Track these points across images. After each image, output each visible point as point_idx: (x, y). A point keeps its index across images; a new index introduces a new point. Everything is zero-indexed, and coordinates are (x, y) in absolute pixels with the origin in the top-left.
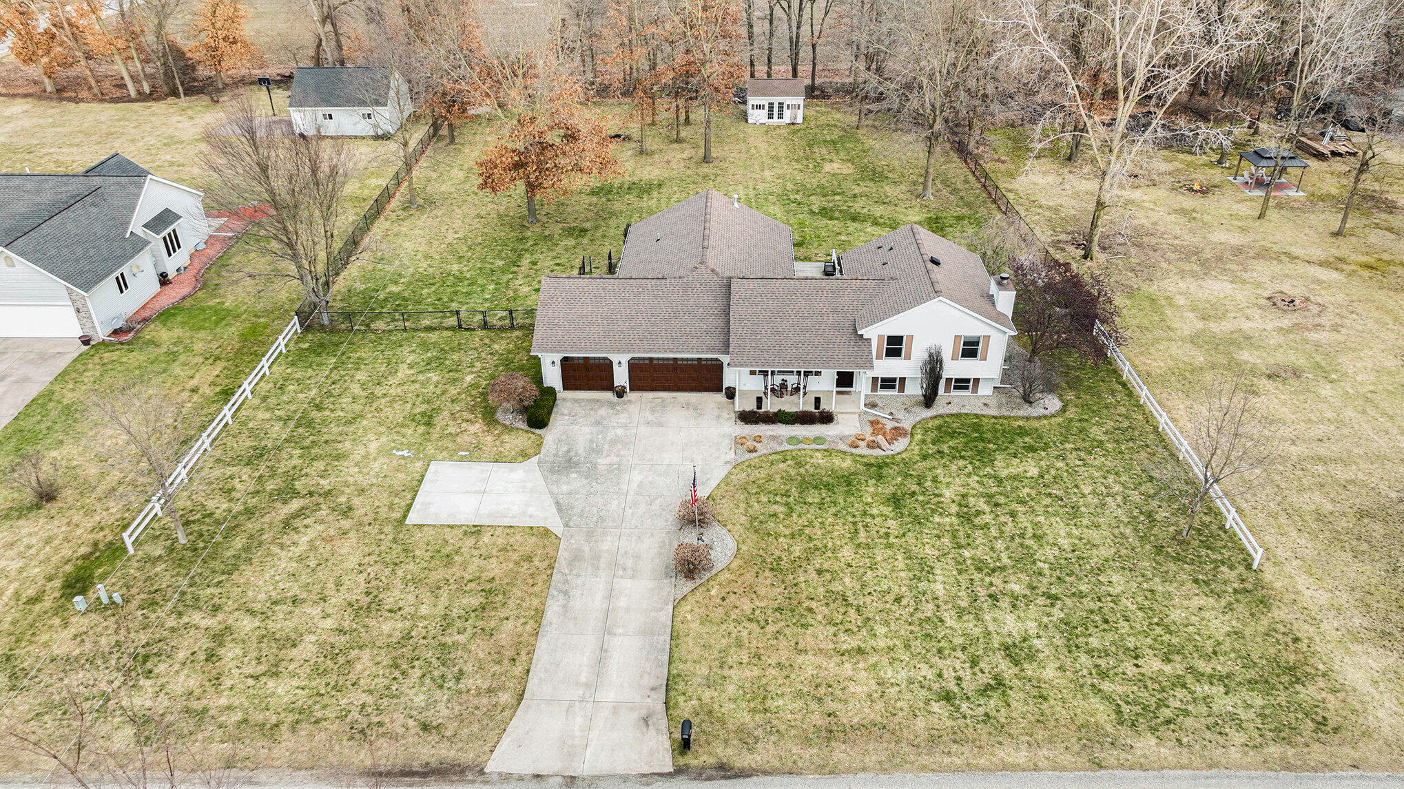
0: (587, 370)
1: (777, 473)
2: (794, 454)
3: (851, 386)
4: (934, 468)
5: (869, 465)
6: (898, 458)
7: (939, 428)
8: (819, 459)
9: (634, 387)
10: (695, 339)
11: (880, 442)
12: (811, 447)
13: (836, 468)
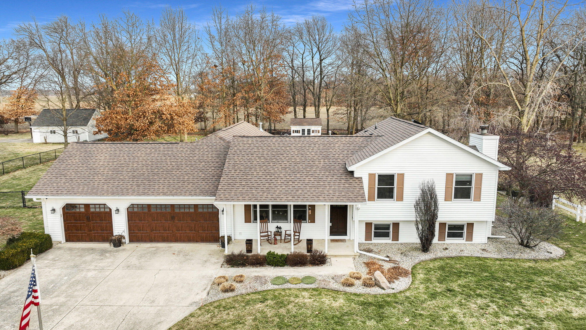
0: (88, 219)
1: (250, 314)
2: (276, 293)
3: (345, 234)
4: (448, 306)
5: (365, 304)
6: (401, 297)
7: (442, 268)
8: (306, 299)
9: (134, 238)
10: (191, 184)
11: (378, 278)
12: (298, 286)
13: (325, 307)
